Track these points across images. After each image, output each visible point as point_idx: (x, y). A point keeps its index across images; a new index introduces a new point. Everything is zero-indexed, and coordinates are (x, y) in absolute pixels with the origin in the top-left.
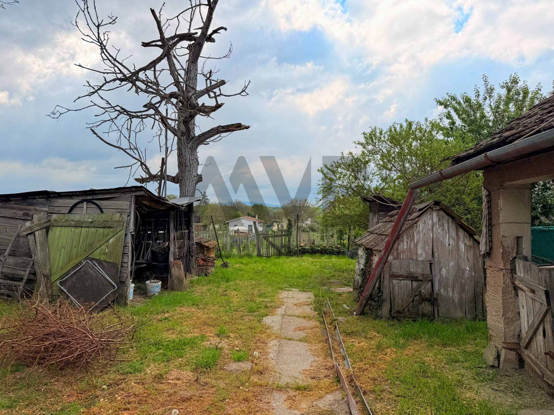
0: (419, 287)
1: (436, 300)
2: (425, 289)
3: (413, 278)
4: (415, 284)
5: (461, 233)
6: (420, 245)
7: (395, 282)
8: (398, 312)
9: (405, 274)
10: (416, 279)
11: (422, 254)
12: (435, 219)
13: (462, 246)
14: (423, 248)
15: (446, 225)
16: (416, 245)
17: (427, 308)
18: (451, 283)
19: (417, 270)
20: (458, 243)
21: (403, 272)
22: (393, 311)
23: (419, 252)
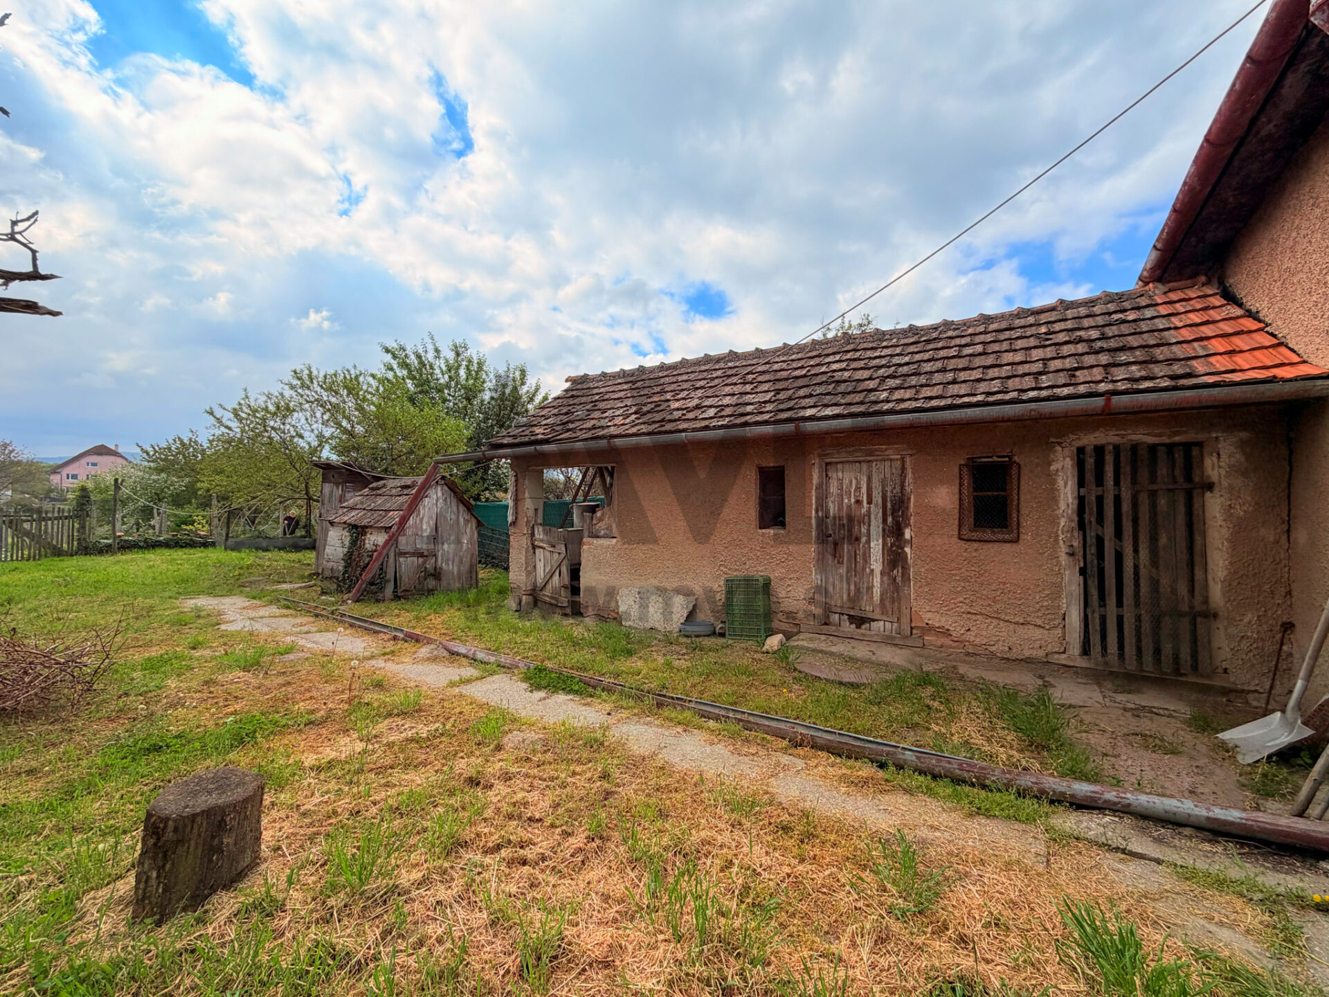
0: (424, 563)
1: (440, 573)
2: (430, 565)
3: (420, 555)
4: (421, 560)
5: (462, 508)
6: (425, 520)
7: (401, 559)
8: (406, 591)
9: (412, 551)
10: (421, 555)
11: (427, 529)
12: (440, 494)
13: (461, 520)
14: (428, 523)
15: (448, 500)
16: (422, 520)
17: (431, 583)
18: (451, 556)
19: (422, 546)
20: (458, 517)
21: (409, 549)
22: (399, 591)
23: (424, 527)
